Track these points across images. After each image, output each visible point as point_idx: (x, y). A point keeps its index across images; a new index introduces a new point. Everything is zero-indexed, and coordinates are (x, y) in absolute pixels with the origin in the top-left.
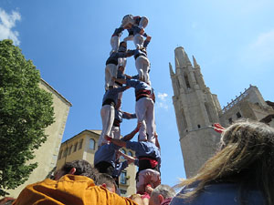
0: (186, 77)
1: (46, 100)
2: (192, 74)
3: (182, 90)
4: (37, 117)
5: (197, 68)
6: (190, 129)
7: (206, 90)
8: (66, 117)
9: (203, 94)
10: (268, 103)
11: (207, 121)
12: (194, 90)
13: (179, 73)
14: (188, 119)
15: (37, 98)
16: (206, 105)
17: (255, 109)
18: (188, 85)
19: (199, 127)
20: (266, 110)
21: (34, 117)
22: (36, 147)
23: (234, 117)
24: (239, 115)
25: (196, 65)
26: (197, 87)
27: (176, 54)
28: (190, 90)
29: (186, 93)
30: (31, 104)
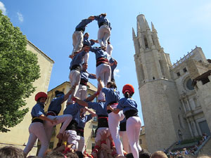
0: (145, 40)
1: (32, 60)
3: (141, 50)
4: (26, 73)
5: (154, 32)
6: (147, 80)
7: (160, 50)
8: (50, 72)
9: (158, 53)
10: (209, 61)
11: (160, 74)
12: (151, 50)
14: (145, 72)
15: (24, 59)
16: (160, 62)
17: (198, 66)
18: (147, 46)
19: (154, 78)
20: (207, 66)
21: (23, 74)
23: (181, 72)
24: (185, 70)
25: (154, 29)
26: (153, 47)
27: (138, 20)
28: (148, 50)
29: (145, 52)
30: (20, 64)
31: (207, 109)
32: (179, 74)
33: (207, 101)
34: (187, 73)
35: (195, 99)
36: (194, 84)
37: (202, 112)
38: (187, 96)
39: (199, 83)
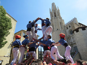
0: (55, 13)
1: (9, 21)
2: (57, 13)
3: (53, 18)
4: (6, 26)
5: (59, 11)
6: (55, 30)
7: (61, 18)
8: (15, 26)
9: (60, 19)
10: (79, 23)
11: (60, 28)
12: (57, 18)
13: (53, 12)
14: (54, 27)
15: (6, 20)
16: (60, 23)
17: (75, 25)
18: (55, 16)
19: (58, 29)
20: (78, 25)
22: (6, 36)
23: (68, 27)
24: (70, 27)
25: (58, 9)
26: (58, 17)
27: (52, 5)
28: (56, 18)
29: (54, 19)
30: (4, 22)
31: (77, 42)
32: (67, 28)
33: (77, 39)
34: (70, 28)
35: (73, 38)
36: (73, 32)
37: (75, 43)
38: (70, 37)
39: (75, 32)
